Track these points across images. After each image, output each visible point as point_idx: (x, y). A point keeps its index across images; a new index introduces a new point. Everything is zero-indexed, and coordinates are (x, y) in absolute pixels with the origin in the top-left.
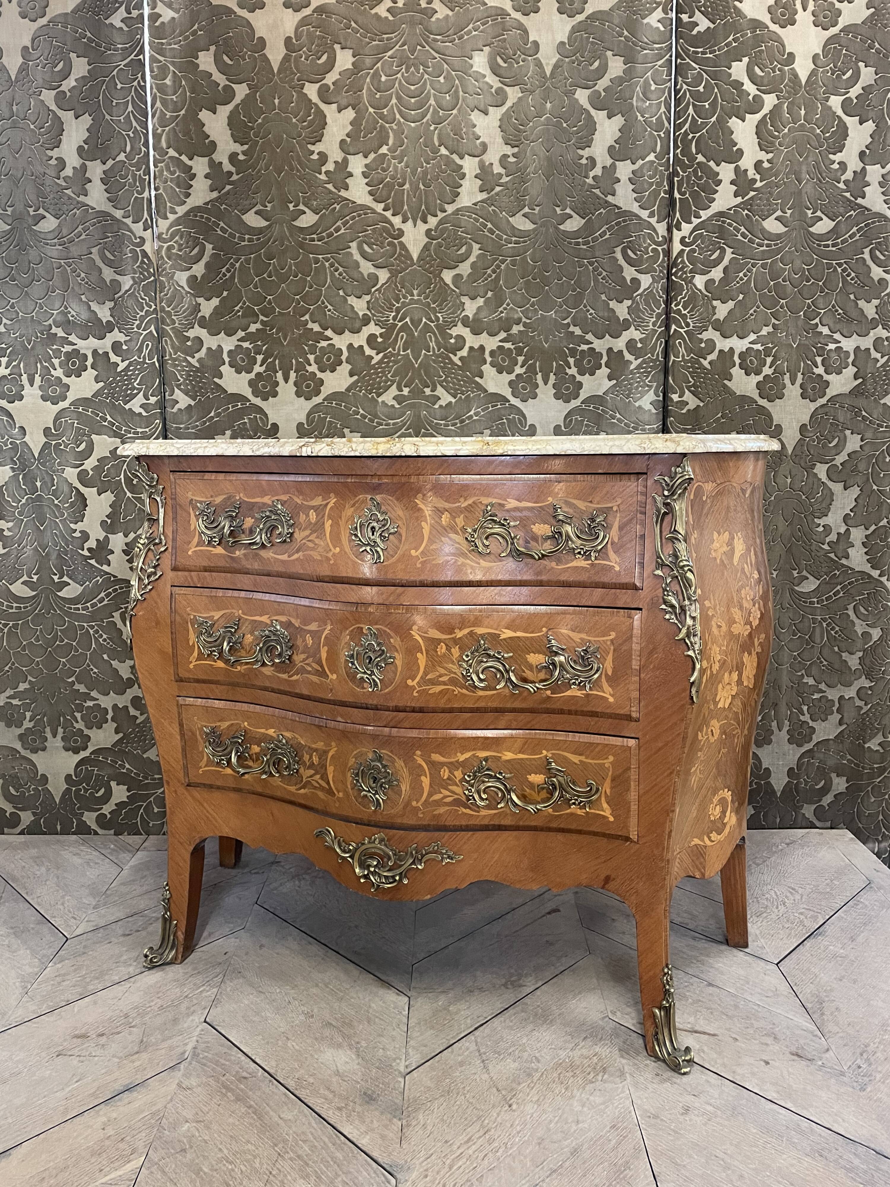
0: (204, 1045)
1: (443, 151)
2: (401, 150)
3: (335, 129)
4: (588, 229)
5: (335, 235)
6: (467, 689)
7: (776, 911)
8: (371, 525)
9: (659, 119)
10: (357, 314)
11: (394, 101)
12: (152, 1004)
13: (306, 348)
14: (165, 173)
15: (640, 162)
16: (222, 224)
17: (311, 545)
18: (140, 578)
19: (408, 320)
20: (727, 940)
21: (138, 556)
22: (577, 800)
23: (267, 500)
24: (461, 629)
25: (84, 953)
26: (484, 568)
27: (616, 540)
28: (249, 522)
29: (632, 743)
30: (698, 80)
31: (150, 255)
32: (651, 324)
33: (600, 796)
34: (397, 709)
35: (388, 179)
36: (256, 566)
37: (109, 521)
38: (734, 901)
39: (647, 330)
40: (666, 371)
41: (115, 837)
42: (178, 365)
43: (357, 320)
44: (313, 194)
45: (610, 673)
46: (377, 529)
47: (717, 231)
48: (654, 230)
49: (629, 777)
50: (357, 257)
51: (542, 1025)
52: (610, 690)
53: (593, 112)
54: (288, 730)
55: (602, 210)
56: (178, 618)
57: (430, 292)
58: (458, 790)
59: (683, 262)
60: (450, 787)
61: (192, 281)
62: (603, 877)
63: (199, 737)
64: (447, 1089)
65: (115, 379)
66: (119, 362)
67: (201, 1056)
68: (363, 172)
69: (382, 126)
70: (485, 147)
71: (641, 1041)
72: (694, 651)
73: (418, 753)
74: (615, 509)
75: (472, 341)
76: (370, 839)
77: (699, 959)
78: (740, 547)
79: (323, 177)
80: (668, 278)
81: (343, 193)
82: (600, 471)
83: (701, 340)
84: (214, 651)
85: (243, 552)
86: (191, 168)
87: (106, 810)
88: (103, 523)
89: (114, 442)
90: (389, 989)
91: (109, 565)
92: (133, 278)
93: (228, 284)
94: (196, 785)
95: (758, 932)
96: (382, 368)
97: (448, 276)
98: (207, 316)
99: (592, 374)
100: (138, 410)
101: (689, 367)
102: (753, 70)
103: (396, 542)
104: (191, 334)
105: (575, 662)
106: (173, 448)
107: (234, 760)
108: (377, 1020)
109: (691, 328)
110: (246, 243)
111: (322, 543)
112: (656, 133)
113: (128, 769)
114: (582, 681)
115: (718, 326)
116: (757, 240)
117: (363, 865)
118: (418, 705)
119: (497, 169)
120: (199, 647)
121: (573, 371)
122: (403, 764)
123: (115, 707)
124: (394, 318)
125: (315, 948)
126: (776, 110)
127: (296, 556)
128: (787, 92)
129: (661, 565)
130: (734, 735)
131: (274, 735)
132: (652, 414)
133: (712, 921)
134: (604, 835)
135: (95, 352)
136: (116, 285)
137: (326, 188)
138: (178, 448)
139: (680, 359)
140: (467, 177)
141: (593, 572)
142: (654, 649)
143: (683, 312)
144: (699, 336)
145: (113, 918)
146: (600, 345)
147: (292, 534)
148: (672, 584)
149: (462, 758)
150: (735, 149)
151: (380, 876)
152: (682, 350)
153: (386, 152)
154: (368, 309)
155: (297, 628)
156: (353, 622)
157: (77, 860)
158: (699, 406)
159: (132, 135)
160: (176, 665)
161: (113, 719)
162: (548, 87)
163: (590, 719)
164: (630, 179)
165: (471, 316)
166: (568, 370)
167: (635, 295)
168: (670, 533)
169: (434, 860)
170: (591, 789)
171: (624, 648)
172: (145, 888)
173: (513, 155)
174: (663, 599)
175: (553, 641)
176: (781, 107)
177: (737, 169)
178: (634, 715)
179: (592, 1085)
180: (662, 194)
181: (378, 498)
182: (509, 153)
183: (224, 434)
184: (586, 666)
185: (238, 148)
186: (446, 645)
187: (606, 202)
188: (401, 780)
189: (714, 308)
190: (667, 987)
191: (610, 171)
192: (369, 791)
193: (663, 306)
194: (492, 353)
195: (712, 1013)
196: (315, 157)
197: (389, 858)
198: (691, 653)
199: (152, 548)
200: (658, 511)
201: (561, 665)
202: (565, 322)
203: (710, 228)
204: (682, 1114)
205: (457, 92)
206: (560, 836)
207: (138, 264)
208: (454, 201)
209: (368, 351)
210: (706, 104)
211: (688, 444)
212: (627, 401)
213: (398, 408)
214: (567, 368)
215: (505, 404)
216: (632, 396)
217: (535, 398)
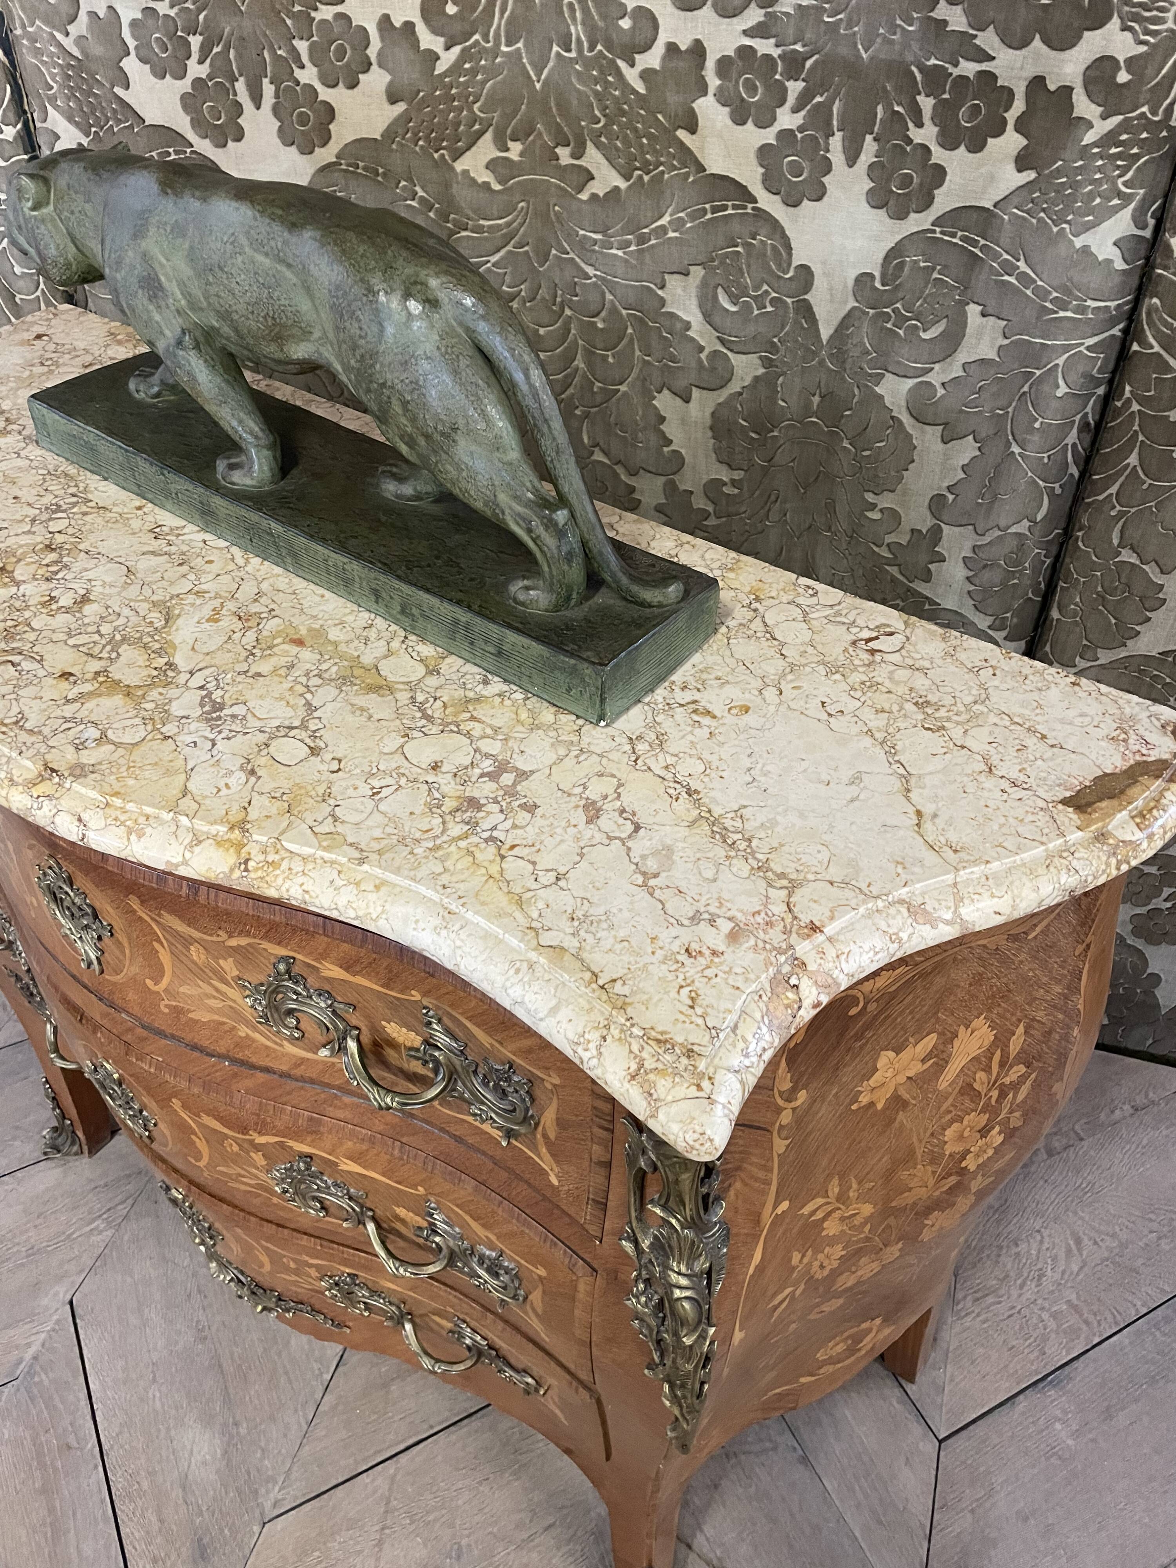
13: (290, 22)
75: (673, 27)
96: (459, 85)
121: (926, 134)
132: (1113, 272)
146: (1013, 67)
166: (914, 130)
194: (724, 64)
209: (428, 40)
212: (1055, 229)
213: (499, 191)
214: (911, 125)
215: (745, 208)
216: (1069, 218)
217: (819, 199)
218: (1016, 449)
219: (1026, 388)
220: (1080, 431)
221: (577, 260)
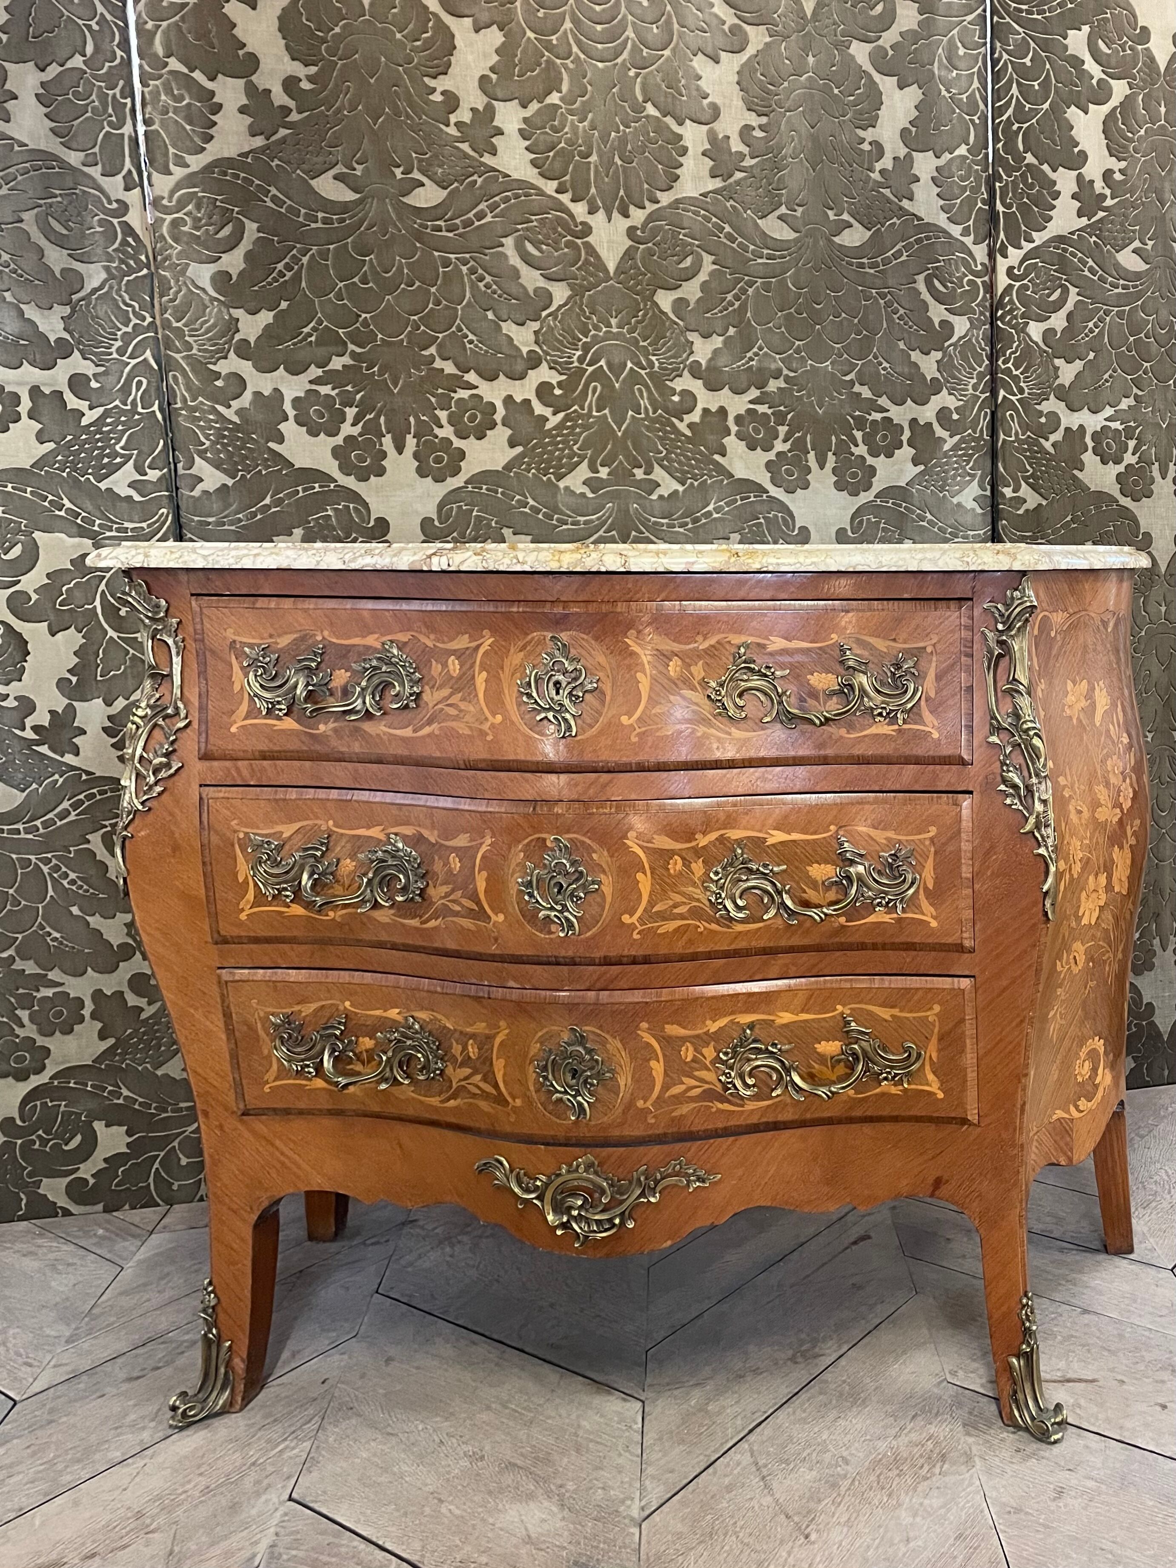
0: (288, 1539)
1: (651, 110)
2: (583, 102)
3: (470, 58)
4: (875, 245)
5: (477, 223)
6: (718, 923)
7: (1168, 1196)
8: (554, 679)
9: (971, 97)
10: (518, 349)
11: (568, 25)
12: (188, 1487)
13: (433, 400)
14: (163, 97)
15: (947, 156)
16: (274, 191)
17: (453, 711)
18: (138, 775)
19: (602, 362)
20: (1105, 1246)
21: (134, 737)
22: (889, 1073)
23: (372, 640)
24: (704, 833)
25: (50, 1422)
26: (739, 740)
27: (932, 694)
28: (341, 677)
29: (965, 983)
30: (1022, 50)
31: (139, 231)
32: (970, 387)
33: (923, 1064)
34: (607, 962)
35: (562, 145)
36: (357, 747)
37: (74, 680)
38: (1113, 1192)
39: (965, 396)
40: (994, 455)
41: (107, 1216)
42: (199, 419)
43: (519, 360)
44: (436, 156)
45: (930, 886)
46: (564, 685)
47: (1056, 261)
48: (970, 254)
49: (963, 1033)
50: (515, 260)
51: (850, 1408)
52: (932, 909)
53: (877, 77)
54: (422, 1009)
55: (895, 220)
56: (215, 839)
57: (638, 322)
58: (709, 1076)
59: (1011, 301)
60: (696, 1073)
61: (222, 279)
62: (931, 1180)
63: (261, 1032)
64: (708, 1530)
65: (76, 438)
66: (85, 410)
67: (285, 1557)
68: (520, 130)
69: (548, 62)
70: (716, 112)
71: (994, 1407)
72: (1047, 848)
73: (644, 1025)
74: (929, 650)
75: (706, 400)
76: (571, 1165)
77: (1069, 1278)
78: (1102, 700)
79: (452, 131)
80: (992, 324)
81: (487, 159)
82: (906, 596)
83: (1040, 414)
84: (285, 889)
85: (331, 725)
86: (212, 94)
87: (86, 1172)
88: (62, 683)
89: (80, 545)
90: (610, 1393)
91: (77, 754)
92: (107, 269)
93: (290, 290)
94: (259, 1112)
95: (1145, 1229)
96: (563, 435)
97: (665, 300)
98: (252, 340)
99: (889, 455)
100: (124, 491)
101: (1026, 450)
102: (1097, 44)
103: (596, 704)
104: (223, 367)
105: (879, 873)
106: (194, 556)
107: (327, 1063)
108: (591, 1445)
109: (1026, 395)
110: (319, 225)
111: (472, 709)
112: (967, 117)
113: (126, 1098)
114: (890, 900)
115: (1062, 394)
116: (1110, 279)
117: (559, 1208)
118: (641, 953)
119: (736, 145)
120: (256, 885)
121: (861, 450)
122: (620, 1045)
123: (98, 995)
124: (581, 360)
125: (483, 1349)
126: (1127, 103)
127: (427, 730)
128: (1142, 79)
129: (997, 729)
130: (1105, 962)
131: (399, 1018)
132: (976, 515)
133: (1084, 1223)
134: (930, 1119)
135: (35, 391)
136: (72, 280)
137: (457, 148)
138: (205, 557)
139: (1013, 439)
140: (690, 152)
141: (900, 741)
142: (992, 847)
143: (1015, 373)
144: (1037, 407)
145: (106, 1354)
146: (900, 414)
147: (418, 695)
148: (1013, 756)
149: (713, 1027)
150: (1076, 150)
151: (588, 1221)
152: (1015, 426)
153: (557, 102)
154: (537, 342)
155: (434, 845)
156: (529, 831)
157: (30, 1264)
158: (1040, 505)
159: (96, 27)
160: (214, 916)
161: (94, 1016)
162: (809, 33)
163: (904, 954)
164: (932, 178)
165: (704, 363)
166: (853, 449)
167: (946, 344)
168: (1008, 683)
169: (675, 1186)
170: (909, 1056)
171: (950, 848)
172: (167, 1295)
173: (761, 127)
174: (1002, 776)
175: (846, 845)
176: (1135, 100)
177: (1080, 178)
178: (967, 943)
179: (926, 1483)
180: (980, 205)
181: (564, 636)
182: (754, 124)
183: (291, 534)
184: (895, 878)
185: (298, 70)
186: (683, 859)
187: (901, 208)
188: (618, 1069)
189: (1057, 369)
190: (1028, 1324)
191: (904, 164)
192: (566, 1092)
193: (987, 362)
194: (739, 419)
195: (1089, 1351)
196: (437, 97)
197: (603, 1192)
198: (1042, 851)
199: (161, 722)
200: (990, 651)
201: (860, 878)
202: (847, 378)
203: (1047, 258)
204: (1054, 1499)
205: (669, 22)
206: (867, 1128)
207: (116, 245)
208: (671, 187)
209: (539, 409)
210: (1035, 83)
211: (1027, 557)
213: (592, 498)
214: (852, 446)
215: (761, 497)
216: (947, 488)
217: (805, 488)
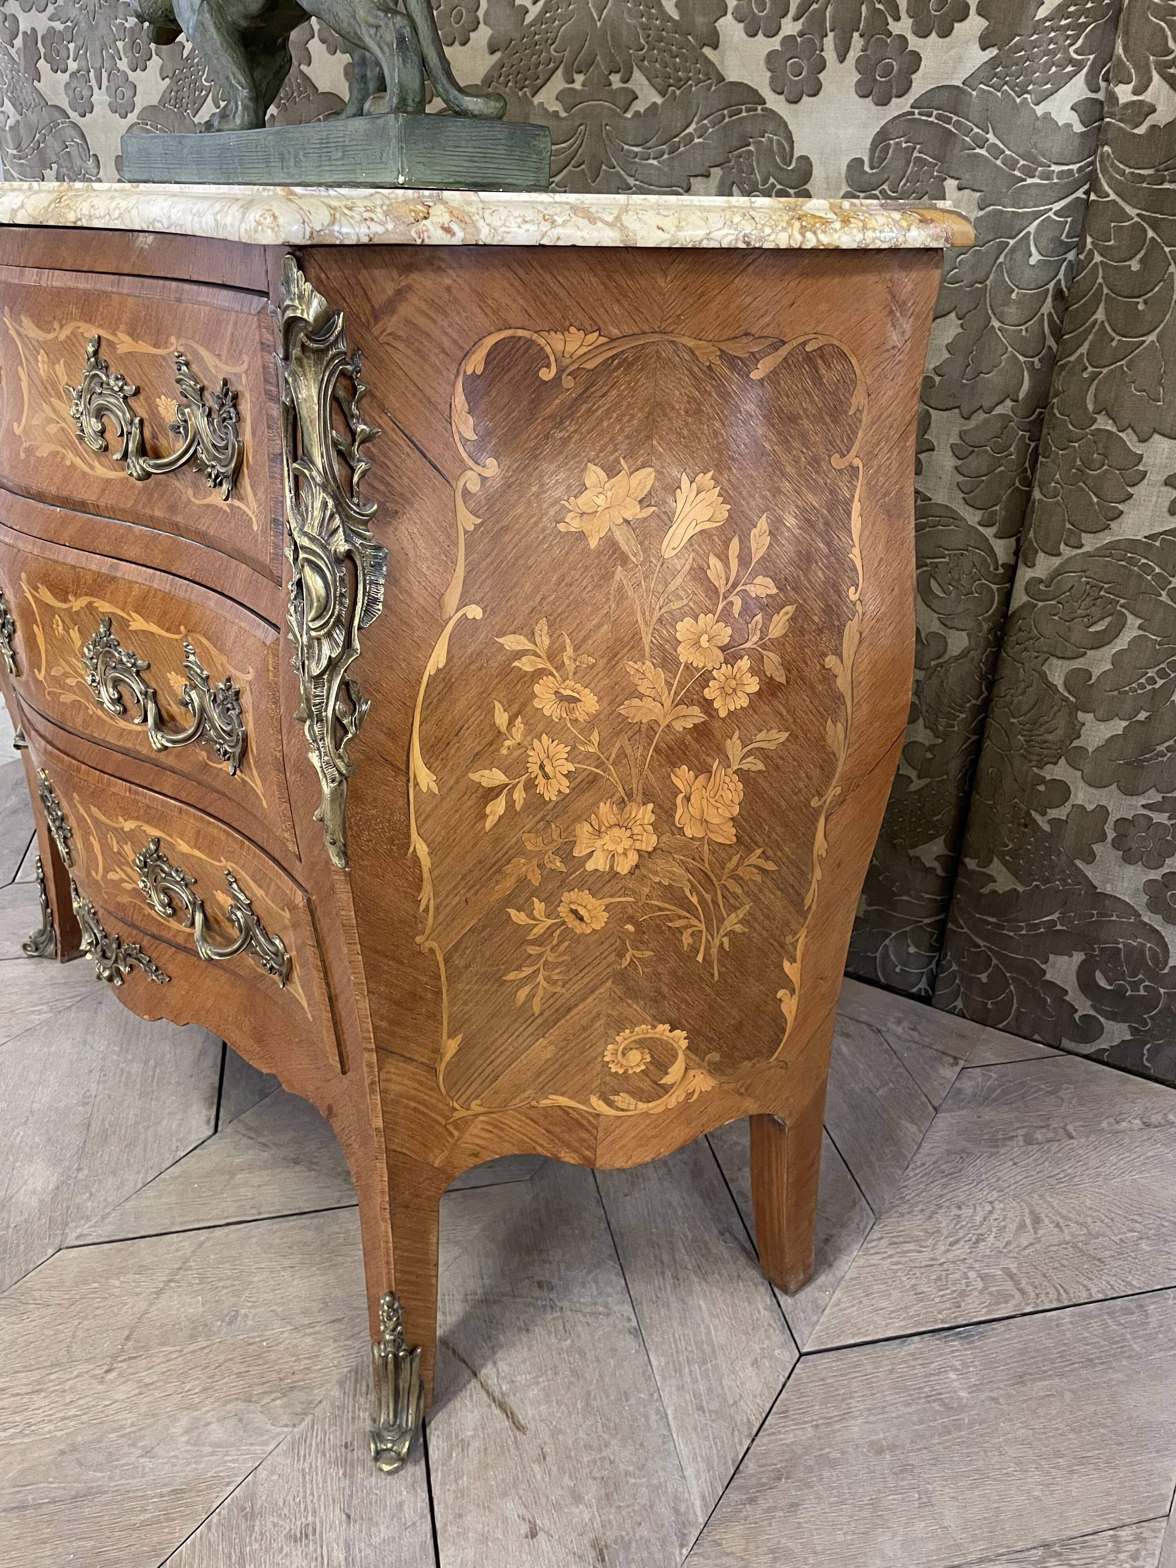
96: (541, 32)
121: (903, 26)
132: (1070, 135)
166: (891, 24)
212: (1018, 100)
213: (565, 119)
214: (890, 20)
215: (756, 110)
216: (1030, 88)
217: (815, 94)
218: (996, 324)
219: (1001, 259)
220: (1055, 298)
221: (622, 173)
